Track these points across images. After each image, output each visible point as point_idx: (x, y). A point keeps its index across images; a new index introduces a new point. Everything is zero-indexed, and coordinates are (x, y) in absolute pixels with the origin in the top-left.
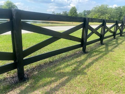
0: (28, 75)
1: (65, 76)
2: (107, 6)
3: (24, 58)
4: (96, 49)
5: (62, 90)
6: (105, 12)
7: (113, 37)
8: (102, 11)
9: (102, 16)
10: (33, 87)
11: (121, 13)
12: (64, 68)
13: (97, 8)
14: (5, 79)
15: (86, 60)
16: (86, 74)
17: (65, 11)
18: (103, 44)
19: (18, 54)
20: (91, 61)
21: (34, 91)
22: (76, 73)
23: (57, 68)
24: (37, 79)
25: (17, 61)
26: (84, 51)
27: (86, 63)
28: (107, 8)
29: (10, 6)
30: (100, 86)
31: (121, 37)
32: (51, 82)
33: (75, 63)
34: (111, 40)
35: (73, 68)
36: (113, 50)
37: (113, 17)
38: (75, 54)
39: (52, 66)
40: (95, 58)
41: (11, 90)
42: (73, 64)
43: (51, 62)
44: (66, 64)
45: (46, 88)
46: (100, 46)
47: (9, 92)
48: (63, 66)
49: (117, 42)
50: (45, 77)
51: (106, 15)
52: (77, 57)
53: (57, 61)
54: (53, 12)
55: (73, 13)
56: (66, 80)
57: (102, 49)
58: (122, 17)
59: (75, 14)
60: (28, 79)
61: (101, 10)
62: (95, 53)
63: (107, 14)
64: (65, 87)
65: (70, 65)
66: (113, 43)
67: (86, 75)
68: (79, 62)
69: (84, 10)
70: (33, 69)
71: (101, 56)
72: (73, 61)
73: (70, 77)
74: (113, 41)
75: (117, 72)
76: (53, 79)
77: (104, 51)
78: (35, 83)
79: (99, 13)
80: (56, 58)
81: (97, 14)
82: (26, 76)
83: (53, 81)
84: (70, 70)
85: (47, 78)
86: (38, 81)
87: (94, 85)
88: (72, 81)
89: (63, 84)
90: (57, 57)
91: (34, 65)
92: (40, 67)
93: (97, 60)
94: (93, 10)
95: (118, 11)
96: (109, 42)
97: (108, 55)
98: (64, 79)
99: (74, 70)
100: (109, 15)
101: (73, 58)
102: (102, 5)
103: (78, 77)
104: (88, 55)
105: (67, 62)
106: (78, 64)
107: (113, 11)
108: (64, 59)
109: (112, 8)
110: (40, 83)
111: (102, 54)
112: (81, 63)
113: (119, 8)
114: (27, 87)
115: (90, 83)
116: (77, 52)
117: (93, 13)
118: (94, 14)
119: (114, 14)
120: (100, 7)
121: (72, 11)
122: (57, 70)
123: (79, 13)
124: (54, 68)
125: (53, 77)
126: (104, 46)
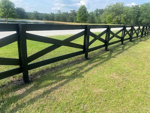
0: (32, 79)
1: (65, 79)
2: (123, 5)
3: (29, 64)
4: (99, 55)
5: (61, 89)
6: (121, 12)
7: (121, 42)
8: (117, 10)
9: (117, 16)
10: (37, 87)
11: (139, 12)
12: (64, 73)
13: (110, 7)
14: (12, 82)
15: (86, 65)
17: (73, 10)
18: (108, 50)
19: (23, 60)
20: (90, 67)
21: (37, 90)
22: (74, 76)
23: (58, 72)
24: (40, 81)
25: (23, 66)
26: (86, 58)
27: (86, 68)
28: (122, 7)
29: (7, 4)
30: (92, 86)
31: (130, 43)
32: (51, 84)
33: (75, 68)
34: (118, 46)
35: (73, 73)
36: (116, 56)
37: (129, 18)
38: (77, 60)
39: (53, 71)
40: (95, 64)
41: (19, 90)
42: (73, 69)
43: (53, 68)
44: (67, 69)
45: (47, 87)
46: (104, 53)
47: (17, 90)
48: (64, 71)
49: (123, 48)
50: (47, 80)
51: (121, 15)
52: (78, 63)
53: (59, 67)
54: (58, 11)
55: (82, 13)
56: (65, 82)
57: (105, 55)
58: (140, 17)
59: (84, 14)
60: (32, 81)
61: (115, 9)
62: (97, 60)
63: (123, 14)
64: (63, 87)
65: (70, 70)
66: (118, 49)
67: (83, 78)
68: (79, 67)
69: (96, 9)
71: (101, 62)
72: (73, 67)
73: (69, 80)
74: (120, 47)
75: (111, 75)
76: (54, 81)
77: (106, 58)
78: (38, 84)
79: (113, 13)
80: (58, 64)
81: (112, 13)
82: (30, 79)
83: (54, 83)
84: (70, 74)
85: (48, 81)
86: (41, 83)
87: (88, 85)
88: (69, 83)
89: (62, 85)
91: (37, 70)
92: (43, 72)
93: (96, 66)
94: (106, 9)
95: (135, 10)
96: (115, 48)
97: (109, 61)
98: (63, 81)
99: (73, 74)
100: (125, 15)
101: (74, 64)
102: (117, 3)
103: (76, 79)
104: (90, 61)
105: (68, 67)
106: (78, 69)
107: (129, 11)
108: (65, 65)
109: (128, 7)
110: (43, 84)
111: (104, 60)
112: (80, 68)
113: (137, 6)
114: (32, 87)
115: (85, 84)
116: (80, 59)
117: (107, 12)
118: (108, 14)
119: (130, 14)
120: (114, 5)
121: (81, 11)
122: (58, 74)
123: (91, 13)
124: (56, 73)
125: (54, 80)
126: (108, 52)
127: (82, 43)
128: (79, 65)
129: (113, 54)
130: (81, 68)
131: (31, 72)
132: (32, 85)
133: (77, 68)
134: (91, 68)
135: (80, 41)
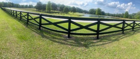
1: (111, 41)
3: (99, 33)
4: (129, 32)
14: (94, 37)
15: (122, 36)
16: (119, 41)
17: (123, 13)
18: (134, 31)
19: (98, 31)
22: (115, 40)
23: (110, 38)
26: (123, 33)
32: (106, 41)
40: (126, 36)
43: (108, 36)
44: (113, 37)
45: (104, 42)
48: (112, 37)
59: (127, 15)
60: (99, 39)
62: (127, 34)
66: (139, 31)
69: (133, 13)
70: (102, 37)
72: (116, 36)
77: (132, 34)
86: (102, 40)
88: (113, 42)
89: (110, 43)
90: (111, 34)
91: (102, 35)
92: (104, 36)
94: (137, 13)
96: (137, 30)
97: (133, 36)
104: (124, 35)
108: (113, 35)
111: (130, 35)
116: (120, 33)
118: (138, 15)
123: (130, 14)
127: (121, 27)
128: (119, 36)
129: (135, 33)
130: (120, 37)
131: (100, 36)
132: (99, 40)
133: (118, 37)
134: (124, 38)
135: (121, 26)
